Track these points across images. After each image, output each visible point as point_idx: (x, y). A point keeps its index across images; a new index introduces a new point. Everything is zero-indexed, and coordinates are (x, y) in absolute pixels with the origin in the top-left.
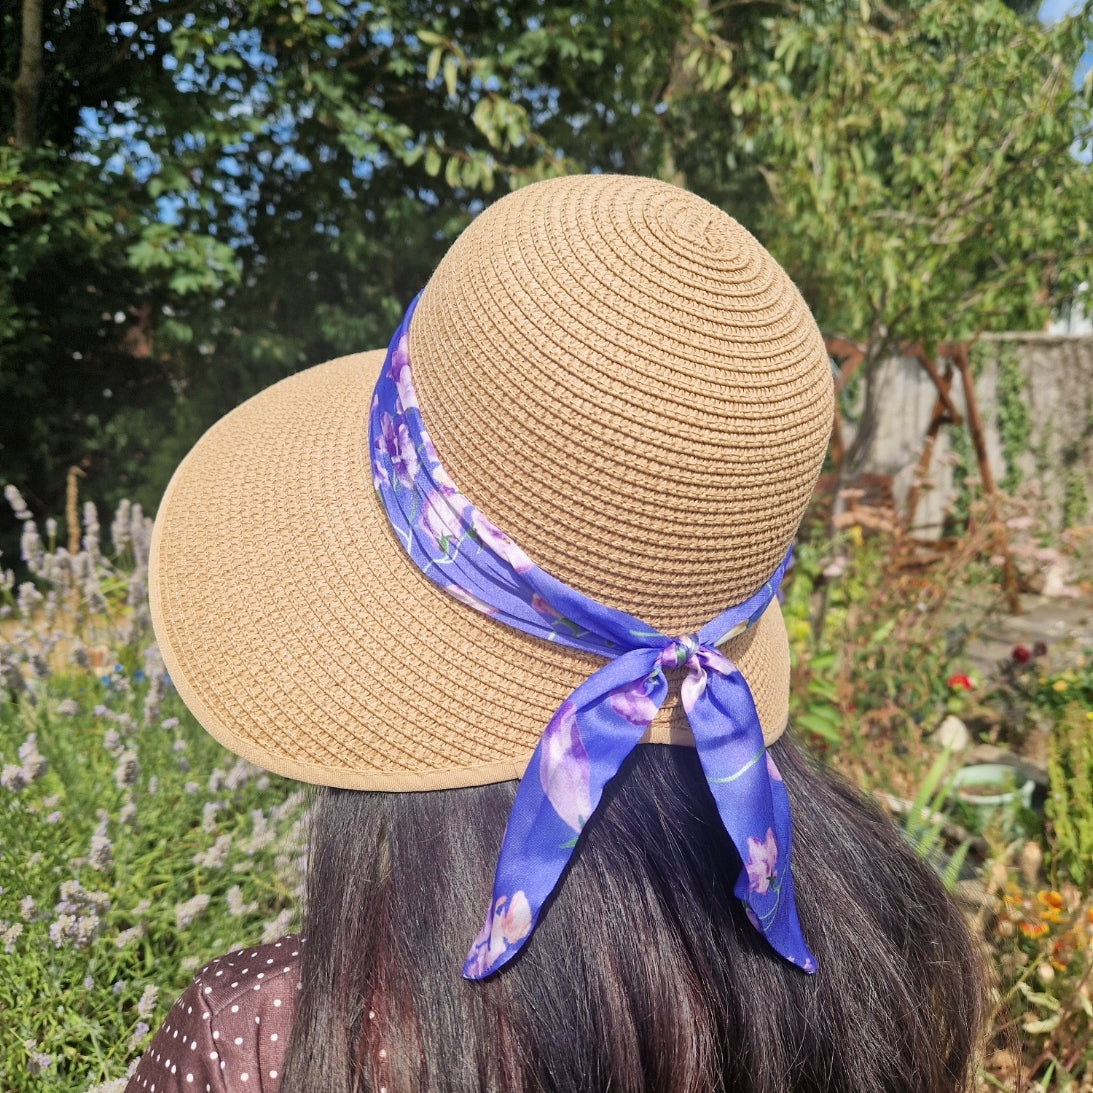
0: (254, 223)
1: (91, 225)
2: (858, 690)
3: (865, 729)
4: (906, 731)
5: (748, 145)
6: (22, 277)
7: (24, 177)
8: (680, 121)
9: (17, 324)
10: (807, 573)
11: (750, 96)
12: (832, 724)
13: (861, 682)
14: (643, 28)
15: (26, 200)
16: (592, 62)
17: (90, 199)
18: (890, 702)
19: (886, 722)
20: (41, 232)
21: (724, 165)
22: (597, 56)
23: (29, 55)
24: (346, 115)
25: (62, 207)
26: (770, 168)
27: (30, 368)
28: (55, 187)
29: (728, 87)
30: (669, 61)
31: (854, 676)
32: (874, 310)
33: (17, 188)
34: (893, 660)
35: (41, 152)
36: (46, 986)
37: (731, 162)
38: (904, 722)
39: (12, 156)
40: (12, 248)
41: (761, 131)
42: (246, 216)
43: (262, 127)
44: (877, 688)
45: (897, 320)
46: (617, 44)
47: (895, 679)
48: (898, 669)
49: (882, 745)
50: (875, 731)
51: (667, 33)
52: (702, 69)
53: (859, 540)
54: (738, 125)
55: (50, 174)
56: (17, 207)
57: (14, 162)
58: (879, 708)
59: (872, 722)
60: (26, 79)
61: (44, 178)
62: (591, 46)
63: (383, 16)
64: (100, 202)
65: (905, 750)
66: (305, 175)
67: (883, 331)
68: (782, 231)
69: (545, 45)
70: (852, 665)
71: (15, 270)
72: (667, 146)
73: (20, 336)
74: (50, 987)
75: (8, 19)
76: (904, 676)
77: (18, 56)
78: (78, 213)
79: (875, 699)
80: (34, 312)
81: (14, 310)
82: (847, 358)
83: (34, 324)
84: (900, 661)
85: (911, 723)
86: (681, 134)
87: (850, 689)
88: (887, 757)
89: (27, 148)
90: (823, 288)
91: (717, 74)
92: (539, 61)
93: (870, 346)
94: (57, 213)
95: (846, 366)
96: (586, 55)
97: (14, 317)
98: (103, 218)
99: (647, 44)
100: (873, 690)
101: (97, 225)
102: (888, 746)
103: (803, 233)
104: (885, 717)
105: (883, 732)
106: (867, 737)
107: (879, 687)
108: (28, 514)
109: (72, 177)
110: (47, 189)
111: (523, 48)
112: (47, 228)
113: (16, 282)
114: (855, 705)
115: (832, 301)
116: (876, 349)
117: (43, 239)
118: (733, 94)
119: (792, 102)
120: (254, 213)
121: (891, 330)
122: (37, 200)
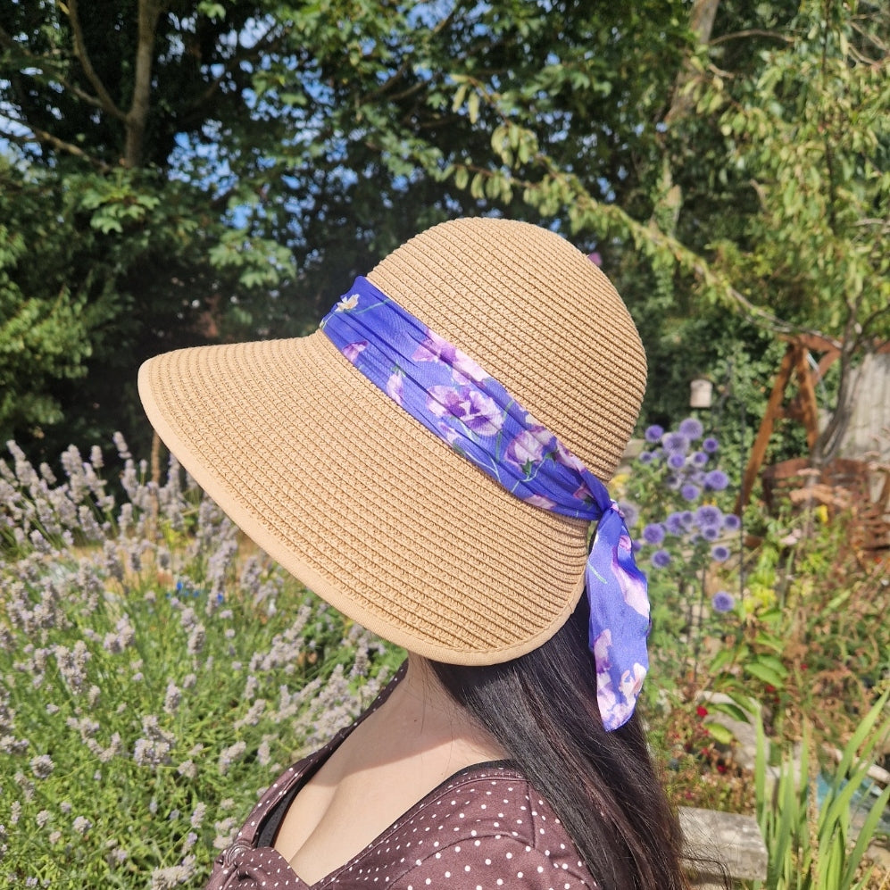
0: (307, 227)
1: (181, 231)
2: (811, 652)
3: (817, 688)
4: (856, 692)
5: (741, 164)
6: (125, 272)
7: (134, 193)
8: (678, 141)
9: (118, 308)
10: (775, 546)
11: (739, 120)
12: (777, 674)
13: (815, 645)
14: (648, 61)
15: (134, 211)
16: (601, 92)
17: (182, 210)
18: (842, 665)
19: (838, 683)
20: (142, 237)
21: (717, 179)
22: (606, 88)
23: (140, 92)
24: (389, 139)
25: (161, 216)
26: (761, 182)
27: (125, 344)
28: (156, 201)
29: (719, 112)
30: (671, 88)
31: (809, 638)
32: (850, 310)
33: (127, 202)
34: (846, 627)
35: (146, 172)
36: (119, 815)
37: (723, 176)
38: (855, 684)
39: (125, 176)
40: (118, 248)
41: (752, 151)
42: (301, 222)
43: (318, 151)
44: (831, 652)
45: (871, 320)
46: (624, 75)
47: (847, 643)
48: (852, 635)
49: (833, 703)
50: (828, 690)
51: (670, 64)
52: (696, 96)
53: (825, 517)
54: (731, 144)
55: (152, 190)
56: (128, 217)
57: (127, 180)
58: (832, 670)
59: (825, 682)
60: (137, 113)
61: (146, 193)
62: (602, 79)
63: (425, 57)
64: (189, 212)
65: (856, 711)
66: (353, 187)
67: (858, 328)
68: (768, 238)
69: (561, 79)
70: (807, 628)
71: (119, 266)
72: (666, 162)
73: (119, 318)
74: (123, 814)
75: (125, 64)
76: (856, 641)
77: (131, 93)
78: (172, 221)
79: (827, 661)
80: (131, 299)
81: (116, 297)
82: (825, 353)
83: (130, 308)
84: (853, 628)
85: (861, 686)
86: (679, 152)
87: (803, 649)
88: (837, 715)
89: (135, 170)
90: (807, 288)
91: (711, 99)
92: (554, 93)
93: (845, 343)
94: (157, 221)
95: (824, 360)
96: (597, 87)
97: (116, 302)
98: (190, 225)
99: (652, 76)
100: (826, 653)
101: (186, 231)
102: (839, 704)
103: (787, 240)
104: (837, 678)
105: (835, 692)
106: (819, 695)
107: (832, 650)
108: (128, 455)
109: (169, 192)
110: (150, 202)
111: (541, 82)
112: (147, 233)
113: (120, 276)
114: (807, 665)
115: (816, 300)
116: (850, 345)
117: (145, 243)
118: (724, 117)
119: (782, 125)
120: (307, 219)
121: (864, 327)
122: (142, 211)
